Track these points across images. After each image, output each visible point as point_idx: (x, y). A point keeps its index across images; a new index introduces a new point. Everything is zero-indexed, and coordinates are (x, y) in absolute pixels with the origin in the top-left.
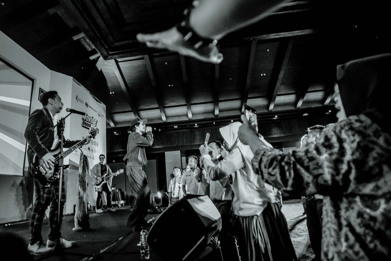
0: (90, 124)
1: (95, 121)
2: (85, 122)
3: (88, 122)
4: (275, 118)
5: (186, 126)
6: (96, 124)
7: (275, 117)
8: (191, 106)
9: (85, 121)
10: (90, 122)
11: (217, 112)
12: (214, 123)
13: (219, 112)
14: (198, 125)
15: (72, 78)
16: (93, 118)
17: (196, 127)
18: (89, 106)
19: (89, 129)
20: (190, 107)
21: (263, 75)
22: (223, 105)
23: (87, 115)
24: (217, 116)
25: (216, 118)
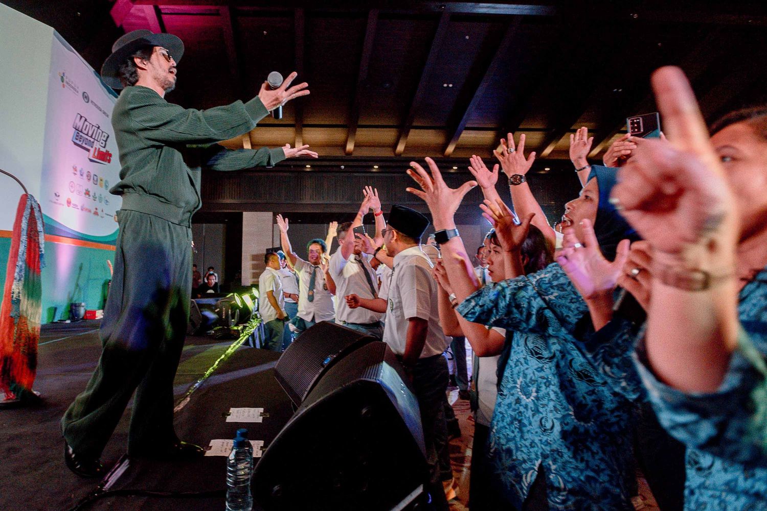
0: (92, 140)
1: (103, 136)
2: (81, 134)
3: (87, 135)
4: (452, 171)
5: (290, 166)
6: (106, 141)
7: (452, 168)
8: (304, 129)
9: (81, 132)
10: (91, 137)
11: (350, 147)
12: (343, 167)
13: (355, 146)
14: (312, 166)
15: (52, 29)
16: (99, 128)
17: (308, 170)
18: (92, 102)
19: (88, 150)
20: (301, 131)
21: (448, 86)
22: (363, 135)
23: (86, 120)
24: (349, 154)
25: (348, 157)
